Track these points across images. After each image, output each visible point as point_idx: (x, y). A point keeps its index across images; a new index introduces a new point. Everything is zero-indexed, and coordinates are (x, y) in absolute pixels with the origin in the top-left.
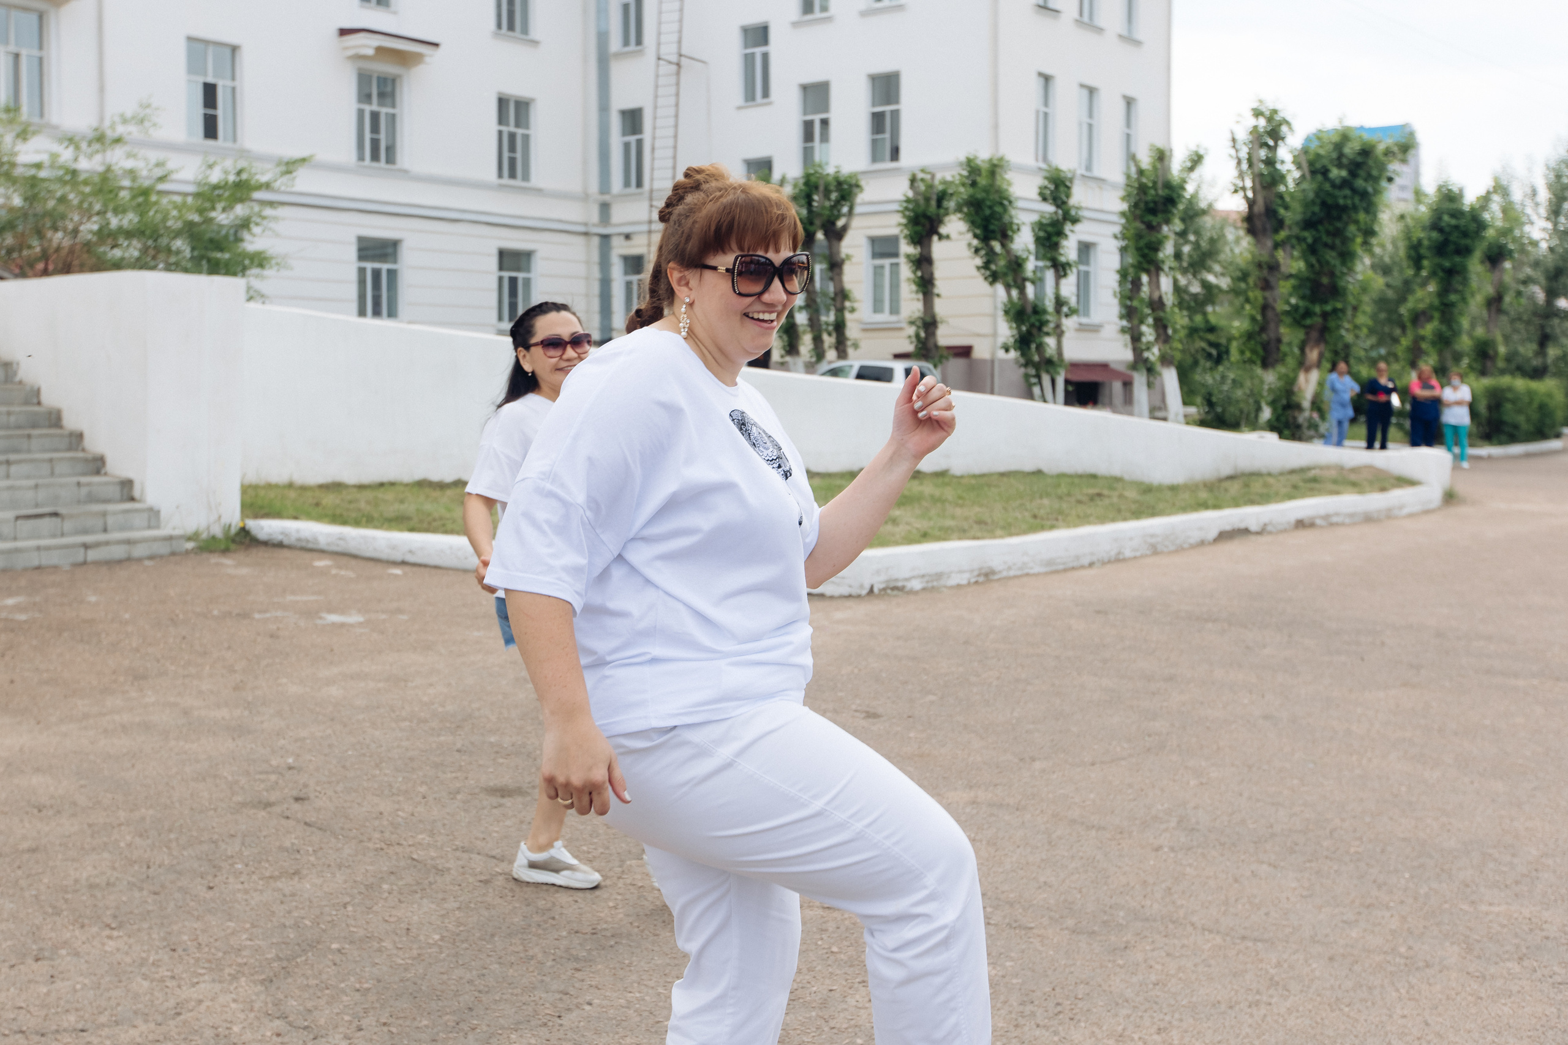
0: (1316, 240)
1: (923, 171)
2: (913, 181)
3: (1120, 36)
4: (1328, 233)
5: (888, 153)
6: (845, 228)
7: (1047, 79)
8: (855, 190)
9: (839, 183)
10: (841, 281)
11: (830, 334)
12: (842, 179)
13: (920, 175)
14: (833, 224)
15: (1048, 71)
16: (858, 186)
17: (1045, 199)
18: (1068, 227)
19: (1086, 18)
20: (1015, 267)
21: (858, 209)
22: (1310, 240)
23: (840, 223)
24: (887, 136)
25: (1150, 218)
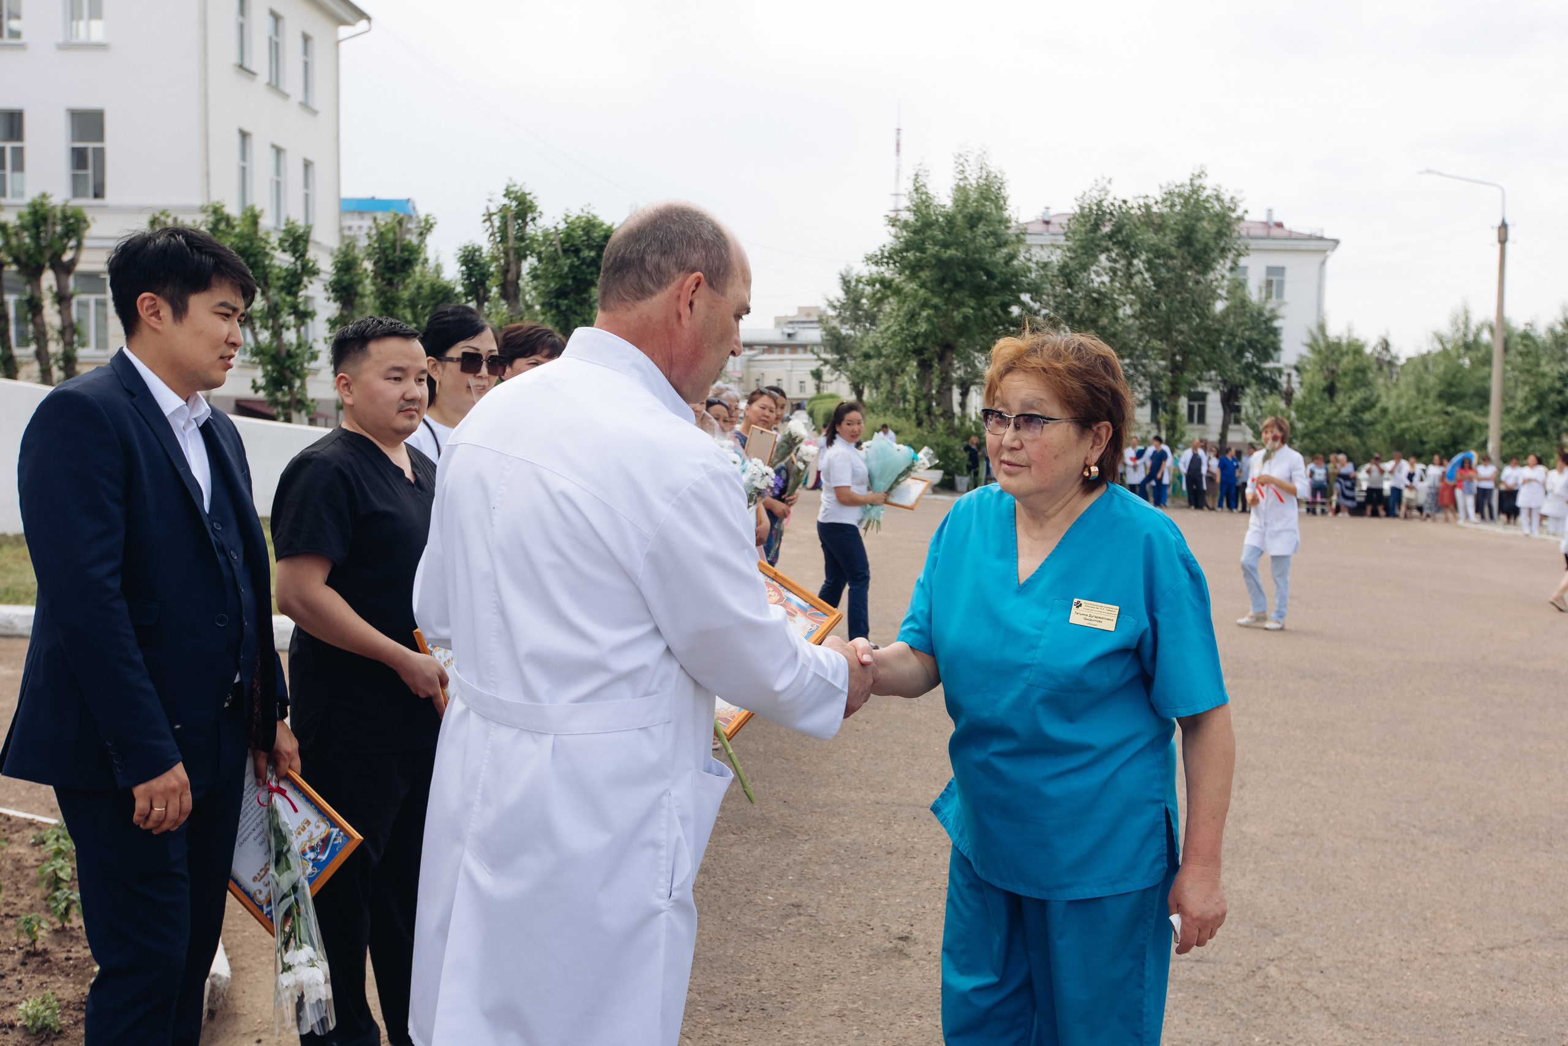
0: (569, 308)
1: (162, 213)
2: (153, 222)
3: (301, 103)
4: (577, 303)
5: (91, 191)
6: (73, 262)
7: (244, 135)
8: (84, 225)
9: (65, 218)
10: (70, 315)
11: (60, 369)
12: (69, 213)
13: (163, 218)
14: (60, 257)
15: (247, 128)
16: (85, 221)
17: (284, 251)
18: (305, 279)
19: (274, 83)
20: (274, 313)
21: (86, 243)
22: (563, 308)
23: (67, 256)
24: (90, 172)
25: (388, 275)
